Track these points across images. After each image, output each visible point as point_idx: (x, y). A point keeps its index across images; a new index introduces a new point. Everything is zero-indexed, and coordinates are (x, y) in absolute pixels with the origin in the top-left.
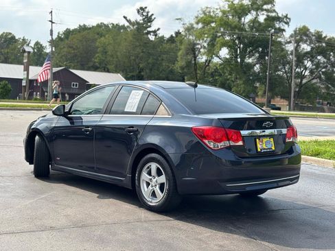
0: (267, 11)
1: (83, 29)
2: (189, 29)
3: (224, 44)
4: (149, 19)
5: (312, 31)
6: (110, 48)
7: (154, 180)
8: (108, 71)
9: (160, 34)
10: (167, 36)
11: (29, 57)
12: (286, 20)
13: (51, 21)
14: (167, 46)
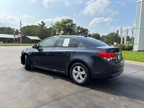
0: (71, 23)
1: (28, 26)
2: (54, 26)
3: (62, 30)
4: (44, 24)
5: (81, 27)
6: (35, 31)
7: (79, 73)
8: (35, 36)
9: (47, 27)
10: (48, 28)
11: (15, 33)
12: (75, 25)
13: (20, 24)
14: (49, 30)
